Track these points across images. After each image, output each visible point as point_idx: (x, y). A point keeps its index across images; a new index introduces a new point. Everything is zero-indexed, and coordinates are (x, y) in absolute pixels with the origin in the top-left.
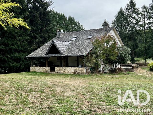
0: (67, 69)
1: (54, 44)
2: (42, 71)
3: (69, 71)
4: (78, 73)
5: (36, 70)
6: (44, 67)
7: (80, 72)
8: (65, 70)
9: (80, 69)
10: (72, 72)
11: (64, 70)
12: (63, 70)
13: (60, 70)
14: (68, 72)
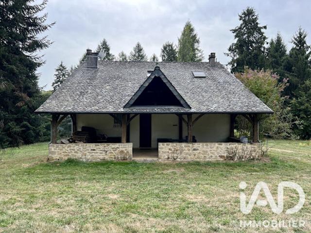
0: (204, 149)
1: (162, 77)
2: (107, 157)
3: (213, 153)
4: (241, 158)
5: (79, 155)
6: (117, 145)
7: (248, 156)
8: (198, 151)
9: (249, 146)
10: (221, 157)
11: (194, 150)
12: (189, 150)
13: (178, 152)
14: (208, 157)
